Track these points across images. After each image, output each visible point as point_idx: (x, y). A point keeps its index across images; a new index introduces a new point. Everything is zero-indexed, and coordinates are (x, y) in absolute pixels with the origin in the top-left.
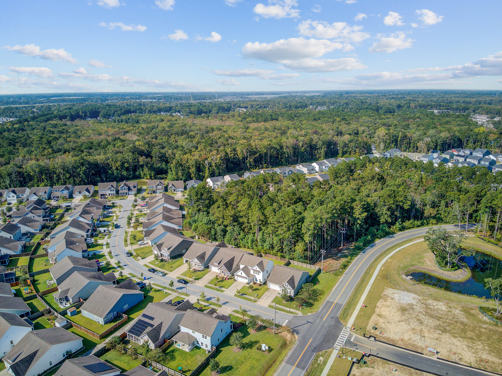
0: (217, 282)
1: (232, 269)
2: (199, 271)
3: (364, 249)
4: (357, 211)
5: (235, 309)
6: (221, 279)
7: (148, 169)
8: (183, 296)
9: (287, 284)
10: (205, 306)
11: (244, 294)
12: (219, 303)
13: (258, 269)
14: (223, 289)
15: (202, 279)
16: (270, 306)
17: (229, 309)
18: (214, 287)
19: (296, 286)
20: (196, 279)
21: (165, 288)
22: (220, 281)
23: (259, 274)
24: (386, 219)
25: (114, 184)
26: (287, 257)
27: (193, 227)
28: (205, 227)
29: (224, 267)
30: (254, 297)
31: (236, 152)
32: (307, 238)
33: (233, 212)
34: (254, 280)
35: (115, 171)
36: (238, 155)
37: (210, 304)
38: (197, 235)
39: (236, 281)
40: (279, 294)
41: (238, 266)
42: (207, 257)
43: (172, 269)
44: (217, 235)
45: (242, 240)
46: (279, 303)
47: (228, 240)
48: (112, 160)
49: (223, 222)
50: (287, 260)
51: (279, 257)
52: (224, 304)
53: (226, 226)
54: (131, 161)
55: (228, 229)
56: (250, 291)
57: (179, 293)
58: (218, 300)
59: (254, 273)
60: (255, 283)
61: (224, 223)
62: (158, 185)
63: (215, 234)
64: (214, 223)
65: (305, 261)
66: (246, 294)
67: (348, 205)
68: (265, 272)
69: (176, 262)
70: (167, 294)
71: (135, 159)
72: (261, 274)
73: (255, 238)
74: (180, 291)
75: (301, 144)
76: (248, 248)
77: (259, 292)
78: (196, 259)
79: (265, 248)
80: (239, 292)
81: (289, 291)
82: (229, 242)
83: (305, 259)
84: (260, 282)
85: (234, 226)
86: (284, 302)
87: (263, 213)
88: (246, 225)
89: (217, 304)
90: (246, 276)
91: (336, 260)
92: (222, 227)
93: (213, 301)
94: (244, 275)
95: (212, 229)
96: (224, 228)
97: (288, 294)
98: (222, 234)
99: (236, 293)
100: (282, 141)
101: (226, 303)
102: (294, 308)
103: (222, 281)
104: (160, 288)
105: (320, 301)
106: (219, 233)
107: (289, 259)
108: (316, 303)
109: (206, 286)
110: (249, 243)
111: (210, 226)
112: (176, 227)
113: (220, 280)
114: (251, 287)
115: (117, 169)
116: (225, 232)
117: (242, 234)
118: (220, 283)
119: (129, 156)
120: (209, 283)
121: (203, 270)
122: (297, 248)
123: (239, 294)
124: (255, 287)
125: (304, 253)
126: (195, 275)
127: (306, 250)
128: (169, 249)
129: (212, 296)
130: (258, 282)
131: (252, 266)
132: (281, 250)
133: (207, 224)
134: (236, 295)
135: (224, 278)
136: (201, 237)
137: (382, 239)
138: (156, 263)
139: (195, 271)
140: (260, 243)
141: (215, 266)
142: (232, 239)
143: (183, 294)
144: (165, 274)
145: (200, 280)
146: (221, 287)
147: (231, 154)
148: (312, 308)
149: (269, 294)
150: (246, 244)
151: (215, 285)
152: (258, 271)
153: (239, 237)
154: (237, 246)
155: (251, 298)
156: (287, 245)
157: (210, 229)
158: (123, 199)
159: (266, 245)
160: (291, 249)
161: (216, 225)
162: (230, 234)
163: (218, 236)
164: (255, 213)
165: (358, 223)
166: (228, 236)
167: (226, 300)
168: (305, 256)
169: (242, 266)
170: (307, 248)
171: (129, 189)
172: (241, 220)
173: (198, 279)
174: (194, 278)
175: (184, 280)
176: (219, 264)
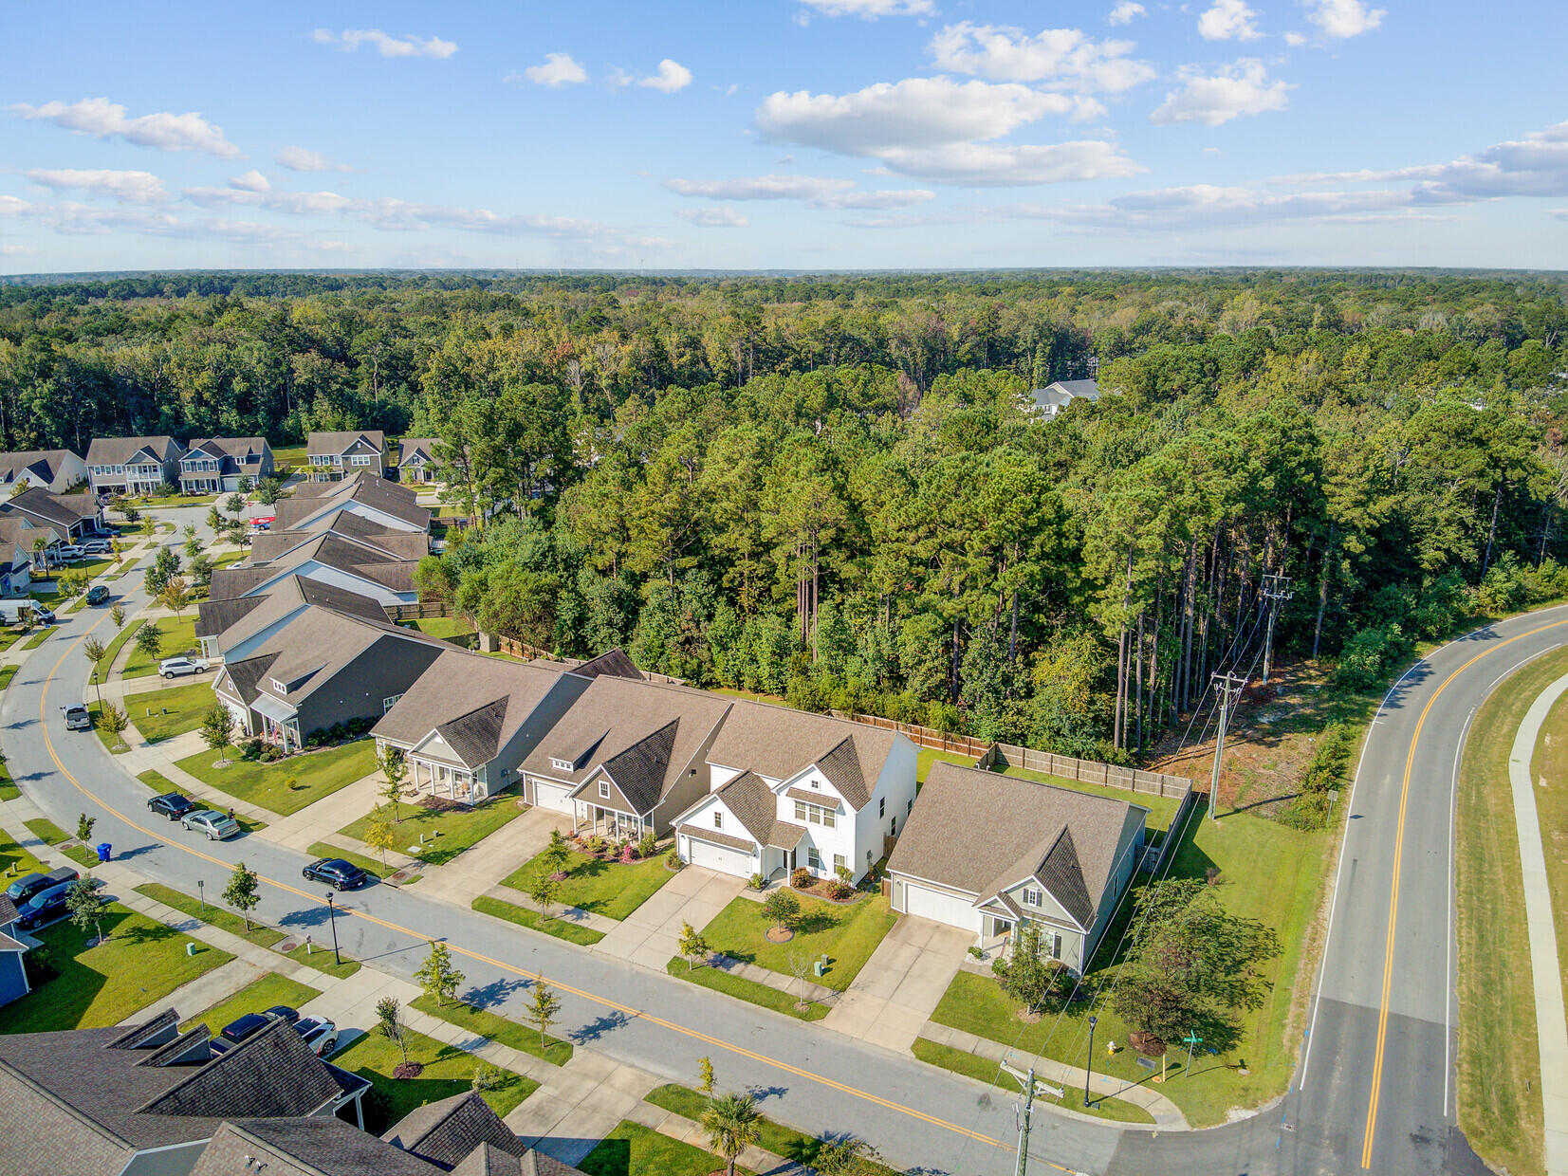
0: (556, 873)
1: (657, 791)
2: (461, 807)
3: (1385, 689)
4: (1342, 485)
5: (672, 1075)
6: (589, 858)
7: (332, 401)
8: (307, 976)
9: (1037, 887)
10: (448, 1052)
11: (731, 958)
12: (557, 1030)
13: (828, 789)
14: (594, 921)
15: (470, 856)
16: (928, 1051)
17: (624, 1076)
18: (535, 906)
19: (1096, 902)
20: (425, 859)
21: (208, 915)
22: (579, 871)
23: (830, 823)
24: (1448, 551)
25: (162, 444)
26: (988, 727)
27: (463, 589)
28: (525, 583)
29: (607, 781)
30: (808, 976)
31: (699, 353)
32: (1116, 613)
33: (671, 502)
34: (802, 861)
35: (189, 410)
36: (707, 365)
37: (488, 1038)
38: (487, 630)
39: (682, 866)
40: (980, 955)
41: (698, 774)
42: (509, 730)
43: (296, 798)
44: (588, 627)
45: (725, 648)
46: (985, 1023)
47: (649, 650)
48: (180, 366)
49: (621, 555)
50: (983, 743)
51: (932, 731)
52: (591, 1032)
53: (637, 579)
54: (260, 369)
55: (646, 590)
56: (777, 931)
57: (291, 950)
58: (545, 1006)
59: (800, 815)
60: (805, 882)
61: (628, 564)
62: (353, 450)
63: (580, 621)
64: (572, 564)
65: (1101, 745)
66: (750, 959)
67: (1297, 453)
68: (873, 806)
69: (339, 758)
70: (212, 959)
71: (277, 363)
72: (847, 820)
73: (794, 635)
74: (299, 934)
75: (955, 333)
76: (756, 690)
77: (839, 943)
78: (439, 739)
79: (852, 682)
80: (697, 945)
81: (1049, 934)
82: (656, 658)
83: (1098, 736)
84: (842, 871)
85: (680, 574)
86: (1025, 1015)
87: (840, 490)
88: (745, 565)
89: (535, 1037)
90: (745, 835)
91: (1259, 742)
92: (618, 582)
93: (516, 1009)
94: (734, 827)
95: (563, 594)
96: (628, 588)
97: (1046, 960)
98: (619, 618)
99: (677, 950)
100: (881, 321)
101: (607, 1024)
102: (1109, 1069)
103: (593, 868)
104: (176, 917)
105: (1270, 1006)
106: (601, 613)
107: (998, 738)
108: (1246, 1019)
109: (485, 905)
110: (763, 662)
111: (549, 578)
112: (386, 598)
113: (576, 859)
114: (782, 910)
115: (199, 400)
116: (629, 607)
117: (723, 614)
118: (578, 882)
119: (253, 355)
120: (508, 883)
121: (483, 805)
122: (1043, 671)
123: (699, 959)
124: (809, 904)
125: (1092, 702)
126: (423, 837)
127: (1104, 682)
128: (294, 687)
129: (514, 973)
130: (828, 874)
131: (789, 769)
132: (950, 689)
133: (538, 567)
134: (676, 966)
135: (611, 852)
136: (505, 640)
137: (1447, 645)
138: (216, 765)
139: (436, 808)
140: (820, 660)
141: (558, 777)
142: (672, 640)
143: (315, 958)
144: (245, 829)
145: (452, 864)
146: (582, 908)
147: (681, 355)
148: (1234, 1057)
149: (907, 953)
150: (747, 670)
151: (542, 896)
152: (825, 799)
153: (709, 631)
154: (700, 678)
155: (786, 984)
156: (988, 657)
157: (554, 593)
158: (194, 505)
159: (859, 671)
160: (1007, 681)
161: (585, 574)
162: (659, 616)
163: (595, 630)
164: (795, 486)
165: (1348, 554)
166: (646, 630)
167: (607, 1005)
168: (1096, 719)
169: (720, 776)
170: (1112, 671)
171: (227, 466)
172: (718, 542)
173: (439, 858)
174: (415, 849)
175: (344, 866)
176: (582, 763)
